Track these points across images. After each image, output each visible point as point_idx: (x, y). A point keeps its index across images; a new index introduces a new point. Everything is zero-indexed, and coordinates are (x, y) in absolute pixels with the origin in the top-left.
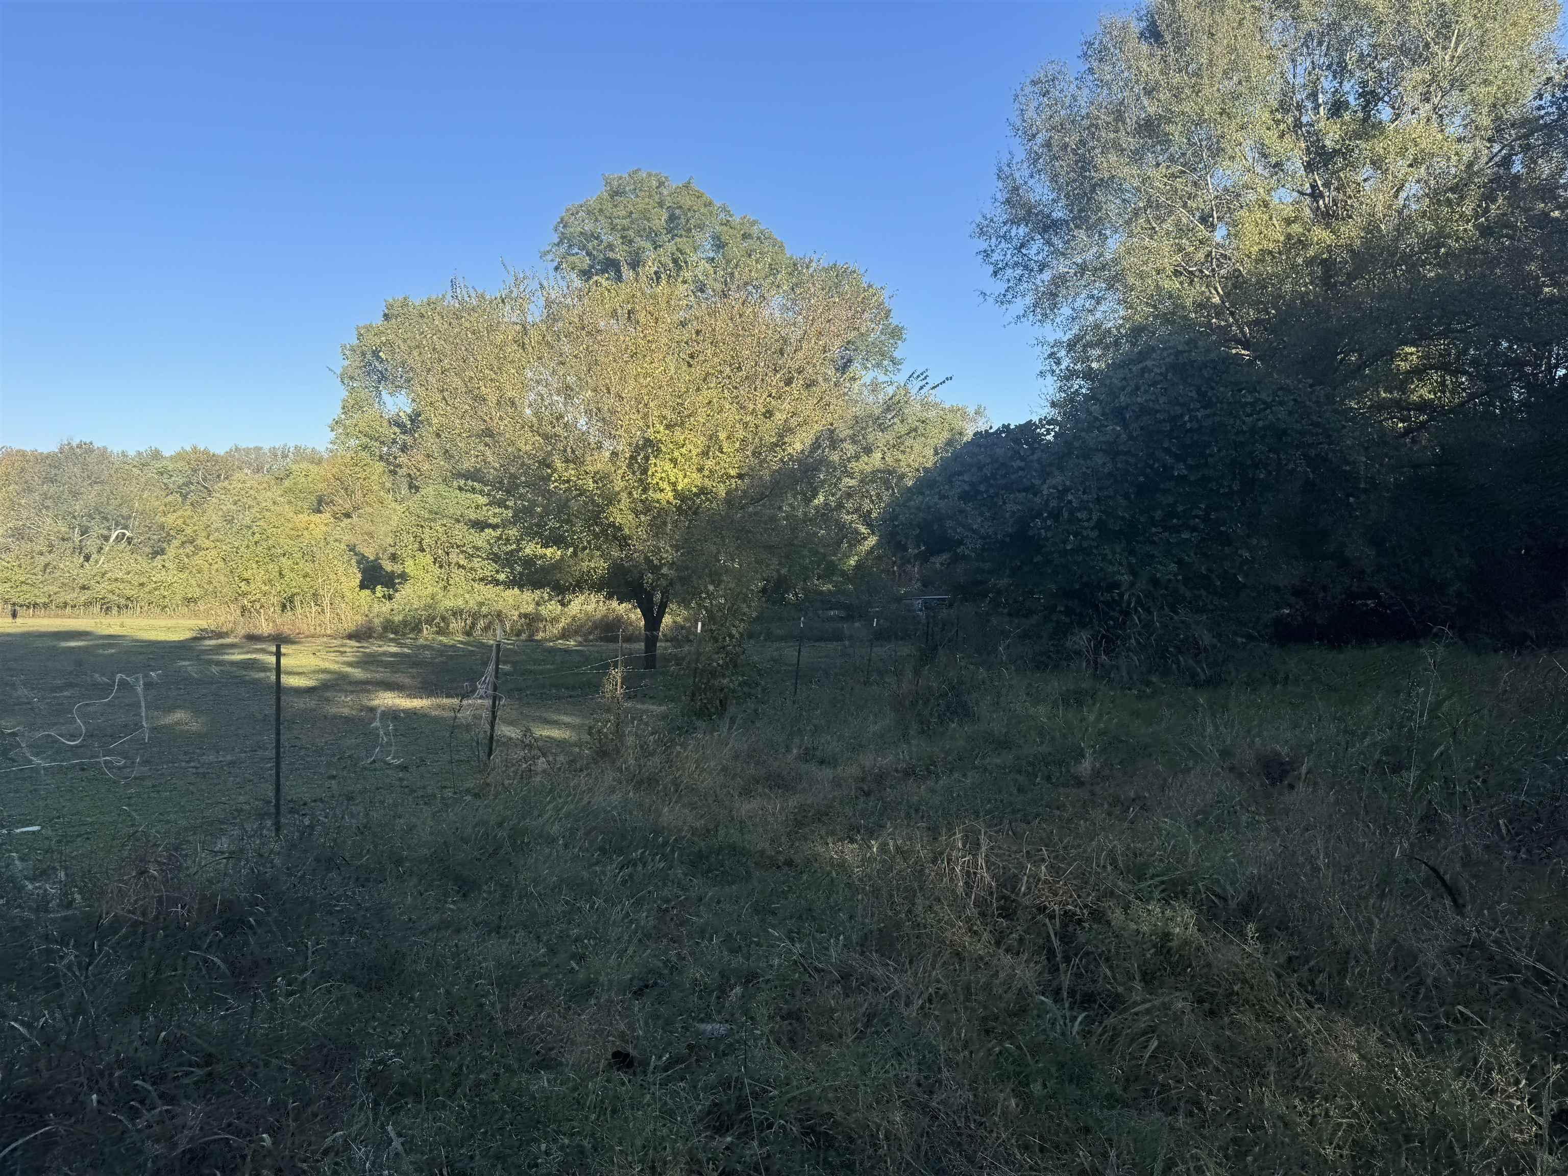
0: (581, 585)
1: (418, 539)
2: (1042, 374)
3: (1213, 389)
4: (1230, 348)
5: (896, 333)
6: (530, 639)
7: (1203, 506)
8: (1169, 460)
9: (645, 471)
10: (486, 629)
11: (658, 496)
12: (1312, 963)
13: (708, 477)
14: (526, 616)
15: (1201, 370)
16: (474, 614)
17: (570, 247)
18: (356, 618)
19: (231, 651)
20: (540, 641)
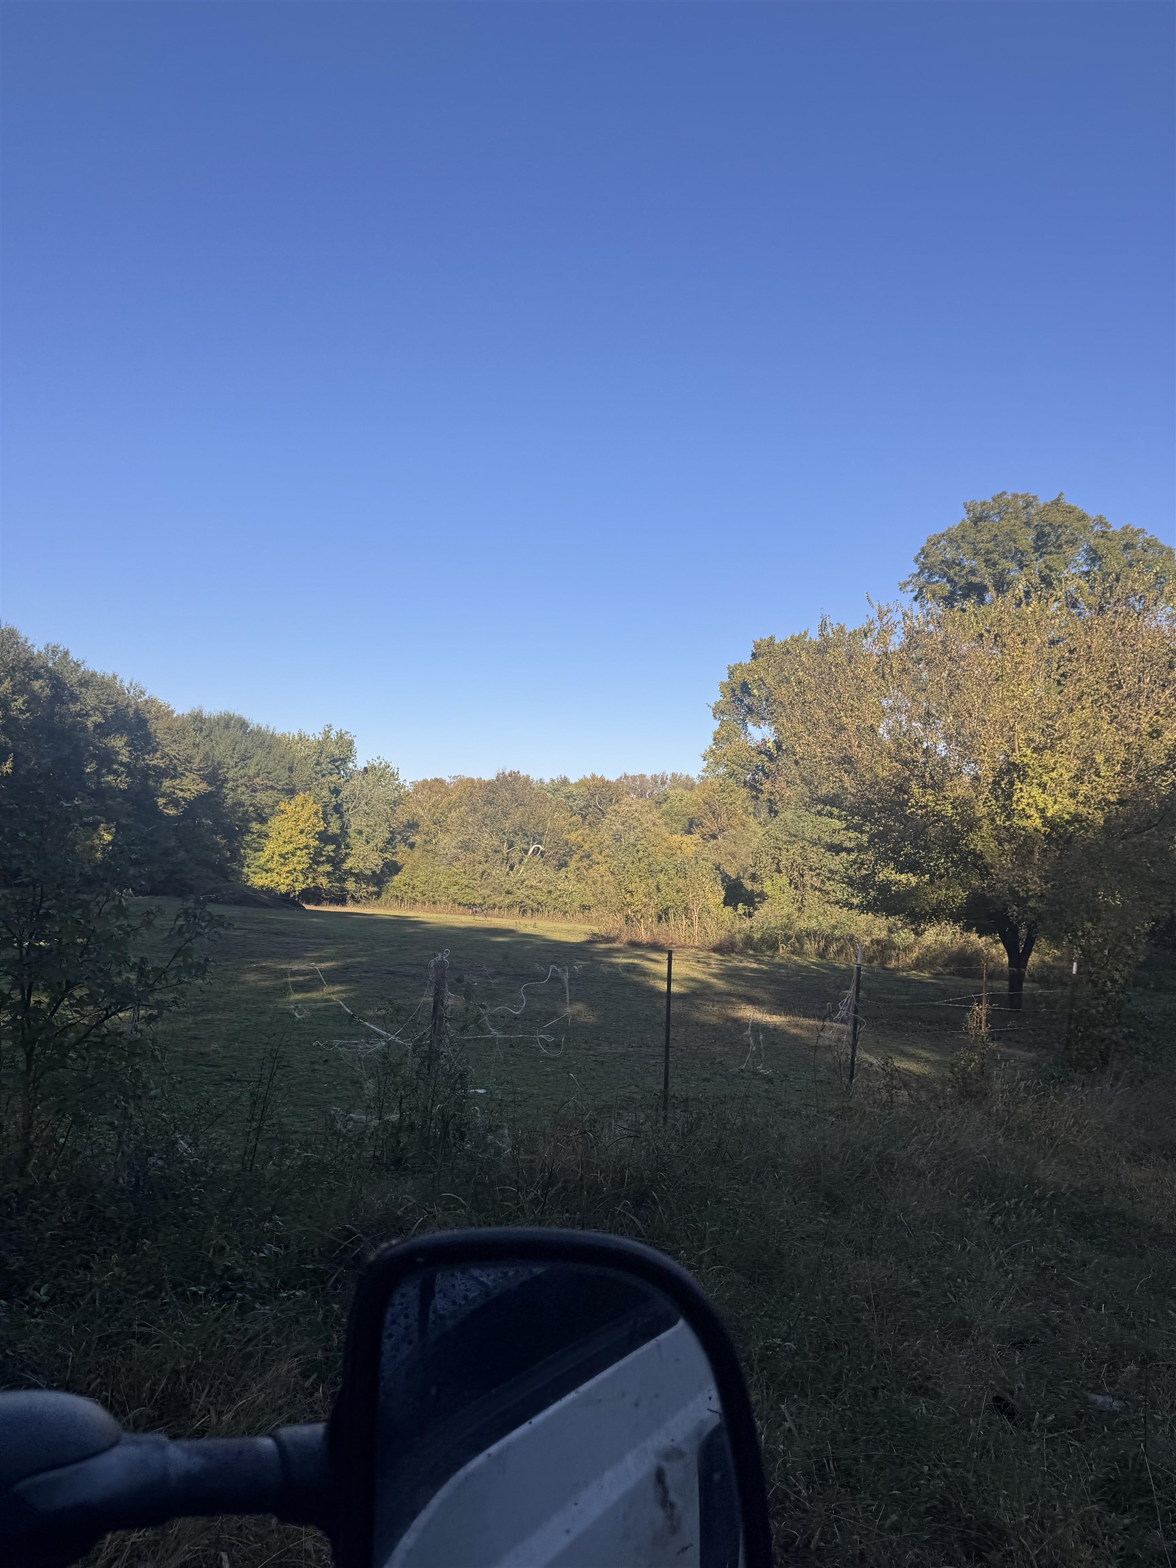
0: (937, 914)
1: (776, 861)
6: (882, 966)
9: (1009, 797)
10: (839, 952)
11: (1024, 823)
13: (1082, 803)
14: (878, 942)
16: (827, 936)
17: (931, 576)
18: (720, 932)
19: (617, 955)
20: (893, 970)
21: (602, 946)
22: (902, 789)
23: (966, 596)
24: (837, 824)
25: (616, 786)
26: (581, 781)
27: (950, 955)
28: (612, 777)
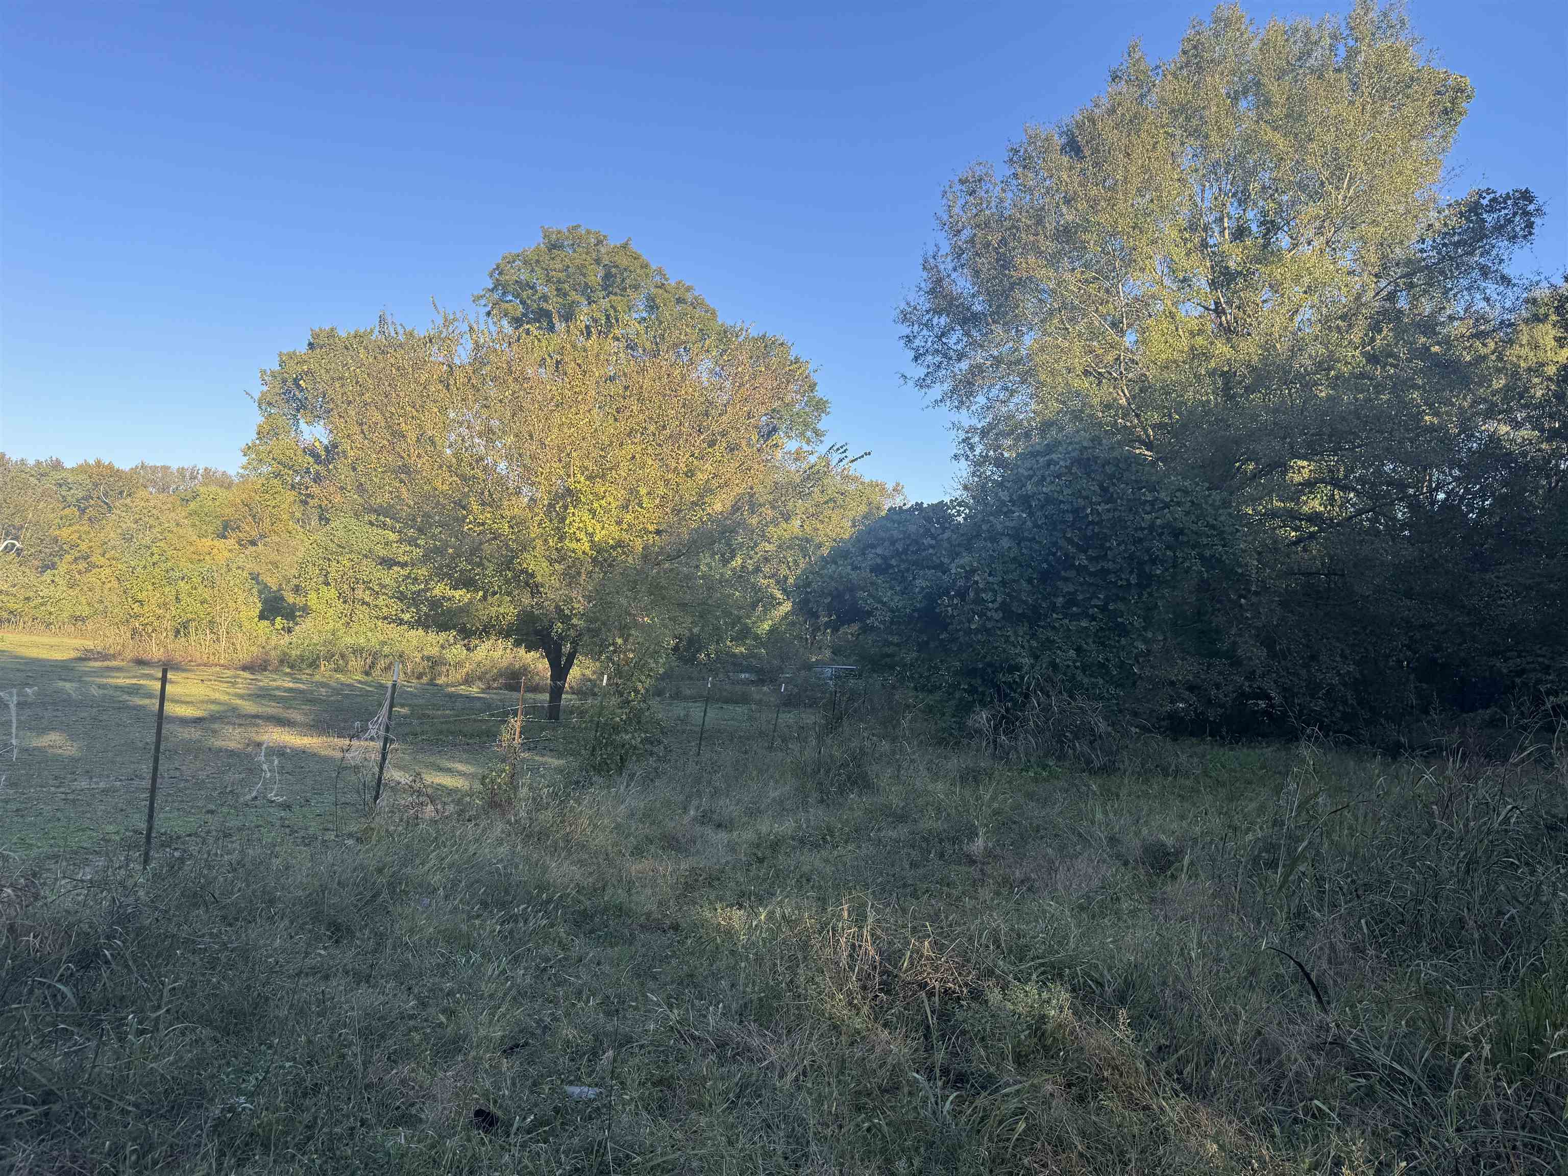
0: (486, 630)
1: (324, 572)
2: (956, 457)
3: (1114, 484)
4: (1134, 448)
5: (820, 407)
7: (1101, 596)
8: (1071, 549)
9: (563, 520)
10: (388, 668)
11: (574, 545)
12: (1182, 1052)
13: (626, 530)
14: (428, 658)
15: (1103, 466)
16: (374, 653)
17: (504, 294)
18: (252, 648)
19: (116, 674)
20: (441, 685)
21: (97, 664)
22: (461, 505)
24: (391, 536)
26: (81, 466)
27: (499, 670)
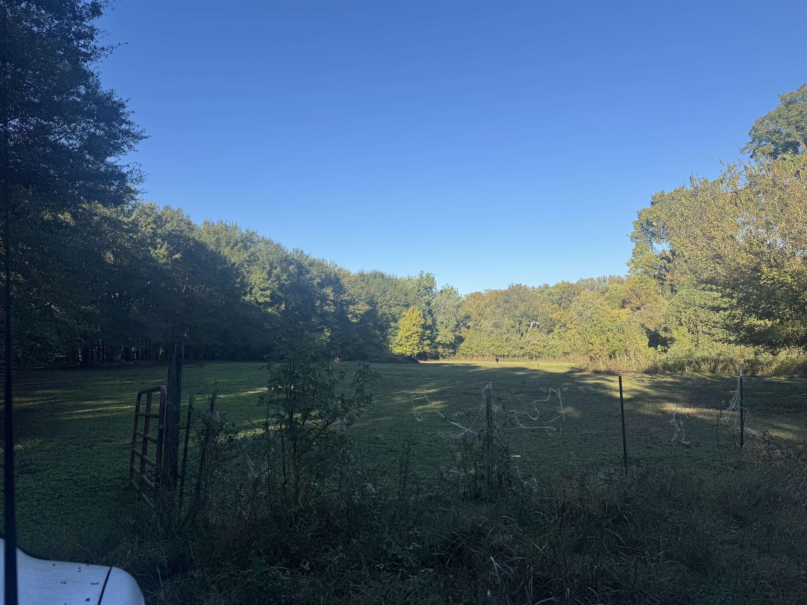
6: (753, 375)
14: (749, 361)
16: (715, 360)
17: (760, 142)
18: (648, 362)
19: (587, 379)
20: (760, 377)
21: (578, 374)
22: (756, 269)
23: (785, 151)
24: (716, 294)
25: (576, 286)
26: (556, 285)
27: (798, 365)
28: (574, 281)
